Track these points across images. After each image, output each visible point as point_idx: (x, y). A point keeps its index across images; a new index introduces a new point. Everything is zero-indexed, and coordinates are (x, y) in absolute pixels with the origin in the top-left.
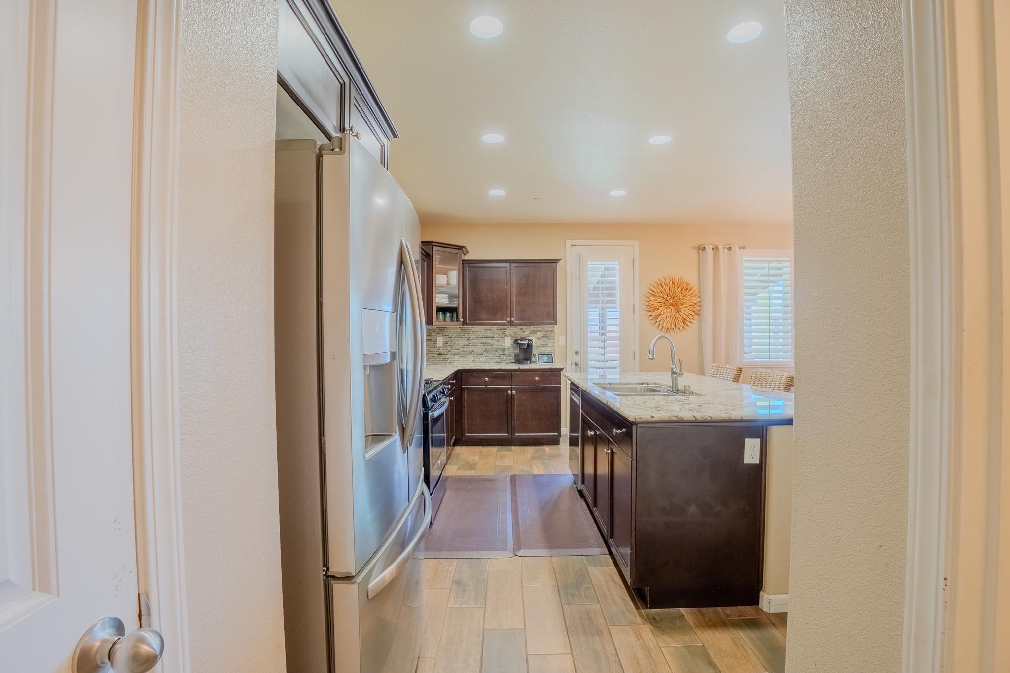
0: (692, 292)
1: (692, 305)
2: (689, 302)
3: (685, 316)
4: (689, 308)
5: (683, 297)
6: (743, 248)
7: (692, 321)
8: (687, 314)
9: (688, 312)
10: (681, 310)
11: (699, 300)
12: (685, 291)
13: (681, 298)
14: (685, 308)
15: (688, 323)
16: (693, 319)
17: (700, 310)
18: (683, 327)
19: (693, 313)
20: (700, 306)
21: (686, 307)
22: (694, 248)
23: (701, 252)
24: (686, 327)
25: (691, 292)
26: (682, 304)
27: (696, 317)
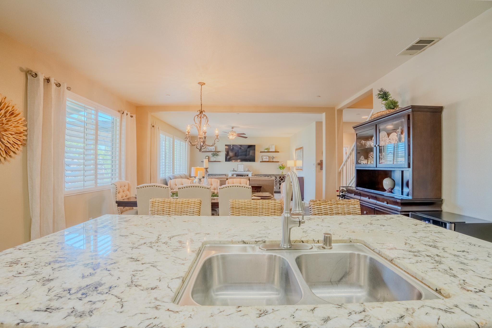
0: (20, 118)
1: (17, 133)
2: (14, 129)
3: (9, 145)
4: (14, 136)
5: (7, 121)
6: (69, 89)
7: (17, 151)
8: (12, 142)
9: (12, 140)
10: (4, 137)
11: (25, 128)
12: (10, 116)
13: (4, 122)
14: (10, 136)
15: (12, 154)
16: (17, 149)
17: (26, 140)
18: (5, 158)
19: (19, 143)
20: (26, 136)
21: (12, 134)
22: (21, 70)
23: (29, 77)
24: (8, 158)
25: (18, 118)
26: (6, 131)
27: (21, 148)
